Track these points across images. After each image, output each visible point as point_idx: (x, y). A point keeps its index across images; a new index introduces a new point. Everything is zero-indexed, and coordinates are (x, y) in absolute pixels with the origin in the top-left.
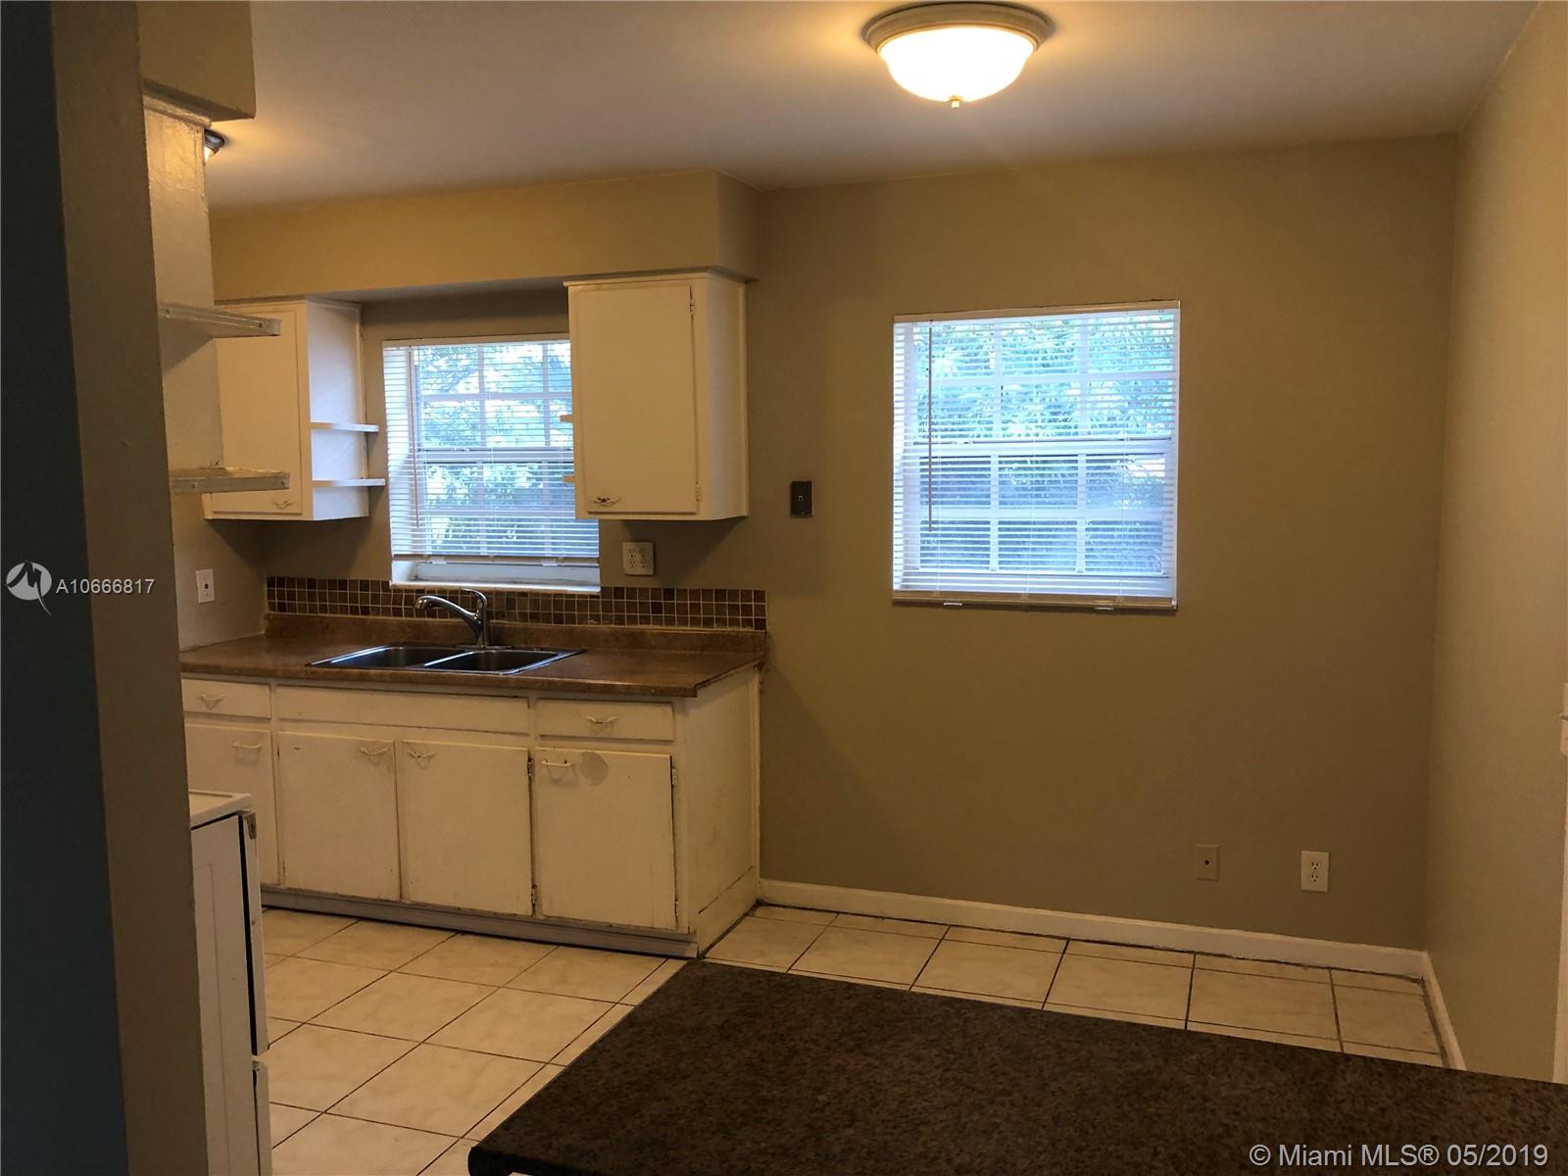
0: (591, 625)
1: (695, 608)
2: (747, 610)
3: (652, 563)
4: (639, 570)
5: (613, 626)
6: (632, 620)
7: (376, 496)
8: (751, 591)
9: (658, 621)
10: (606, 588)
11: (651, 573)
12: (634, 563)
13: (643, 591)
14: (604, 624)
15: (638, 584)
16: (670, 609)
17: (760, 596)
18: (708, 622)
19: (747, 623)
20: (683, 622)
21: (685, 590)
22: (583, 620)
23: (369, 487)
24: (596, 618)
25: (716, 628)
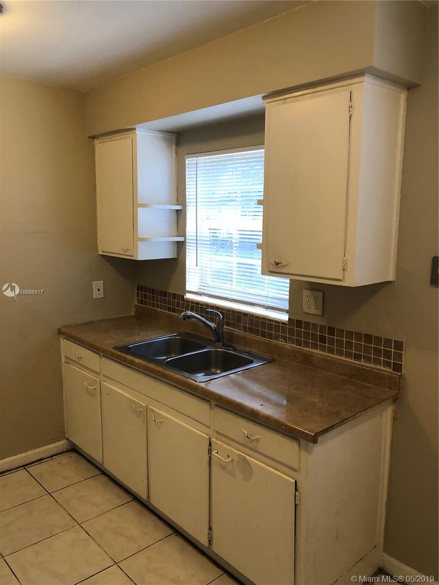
0: (281, 342)
1: (349, 344)
2: (388, 354)
3: (321, 307)
4: (312, 310)
5: (294, 345)
6: (307, 344)
7: (180, 246)
8: (392, 340)
9: (323, 349)
10: (292, 319)
11: (321, 314)
12: (310, 306)
13: (314, 325)
14: (289, 343)
15: (312, 321)
16: (332, 342)
17: (399, 345)
18: (358, 357)
19: (387, 364)
20: (340, 353)
21: (343, 330)
22: (277, 338)
23: (178, 242)
24: (285, 338)
25: (363, 363)
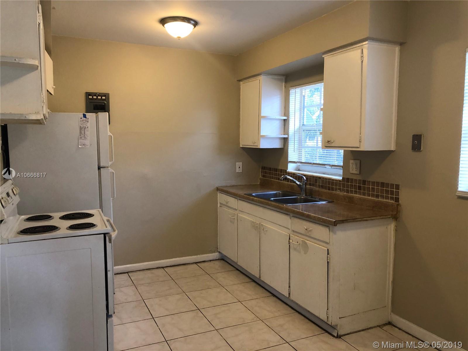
0: (338, 192)
1: (373, 189)
2: (392, 193)
3: (359, 169)
4: (354, 172)
5: (345, 193)
6: (351, 192)
7: (285, 141)
8: (394, 184)
9: (360, 193)
10: (344, 178)
11: (358, 173)
12: (353, 169)
13: (356, 180)
14: (342, 192)
15: (354, 177)
16: (364, 189)
18: (377, 196)
19: (392, 198)
20: (369, 195)
21: (370, 181)
22: (336, 190)
24: (340, 189)
25: (380, 199)
